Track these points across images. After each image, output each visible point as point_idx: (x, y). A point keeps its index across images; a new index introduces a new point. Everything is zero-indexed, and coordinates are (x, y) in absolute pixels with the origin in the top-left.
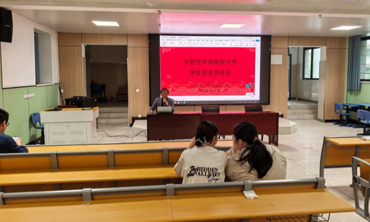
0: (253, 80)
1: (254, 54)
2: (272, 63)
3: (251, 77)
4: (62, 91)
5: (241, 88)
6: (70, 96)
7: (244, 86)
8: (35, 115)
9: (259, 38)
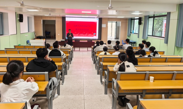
0: (96, 32)
1: (96, 24)
2: (102, 27)
3: (95, 31)
4: (35, 34)
5: (92, 34)
6: (38, 36)
7: (93, 34)
8: (28, 41)
9: (98, 19)
